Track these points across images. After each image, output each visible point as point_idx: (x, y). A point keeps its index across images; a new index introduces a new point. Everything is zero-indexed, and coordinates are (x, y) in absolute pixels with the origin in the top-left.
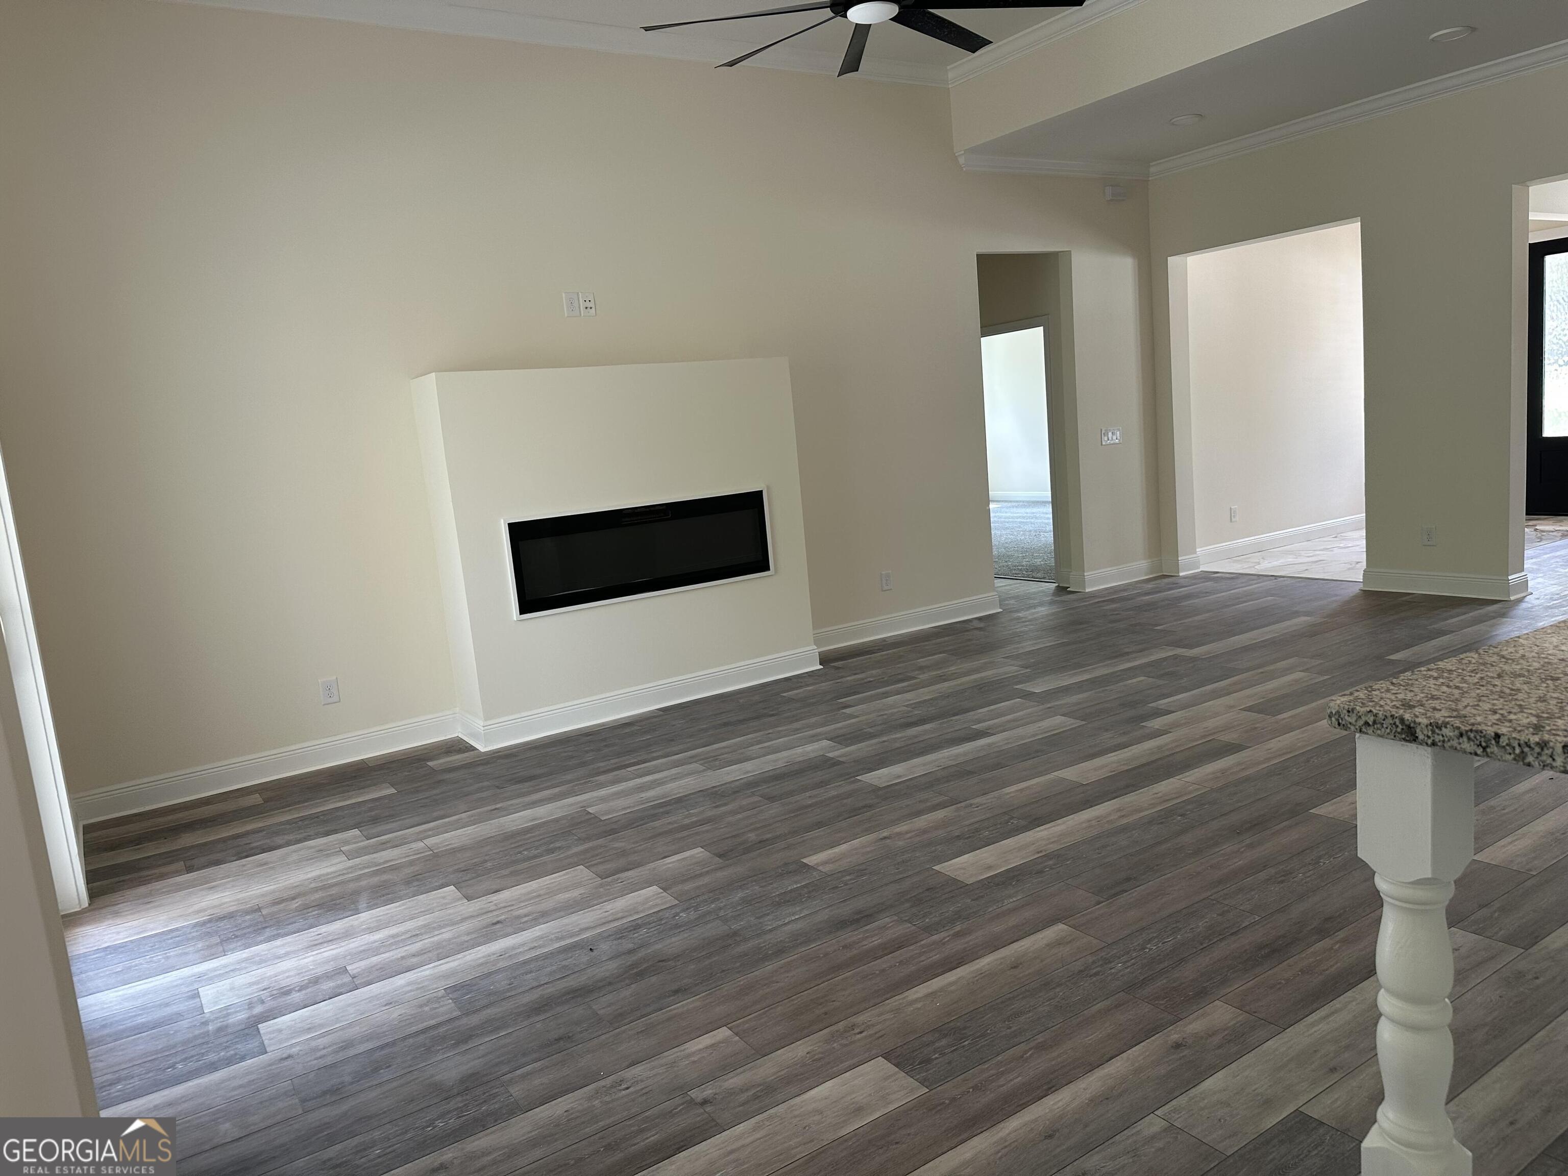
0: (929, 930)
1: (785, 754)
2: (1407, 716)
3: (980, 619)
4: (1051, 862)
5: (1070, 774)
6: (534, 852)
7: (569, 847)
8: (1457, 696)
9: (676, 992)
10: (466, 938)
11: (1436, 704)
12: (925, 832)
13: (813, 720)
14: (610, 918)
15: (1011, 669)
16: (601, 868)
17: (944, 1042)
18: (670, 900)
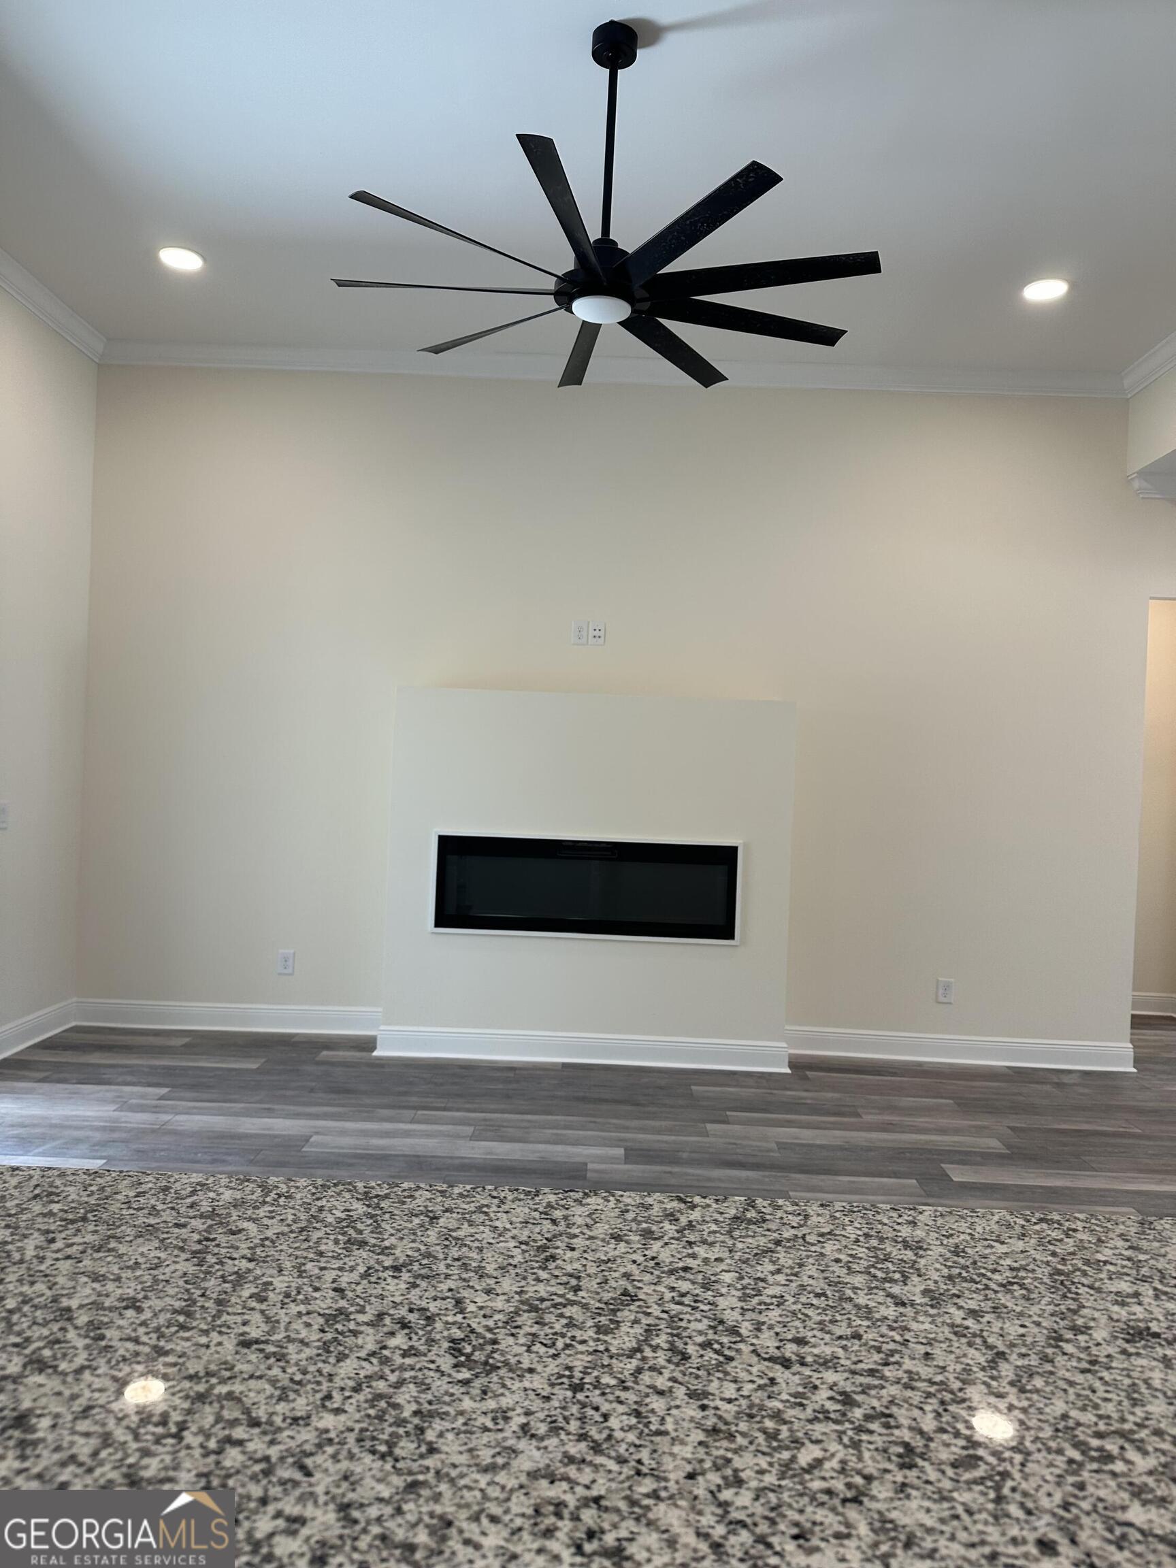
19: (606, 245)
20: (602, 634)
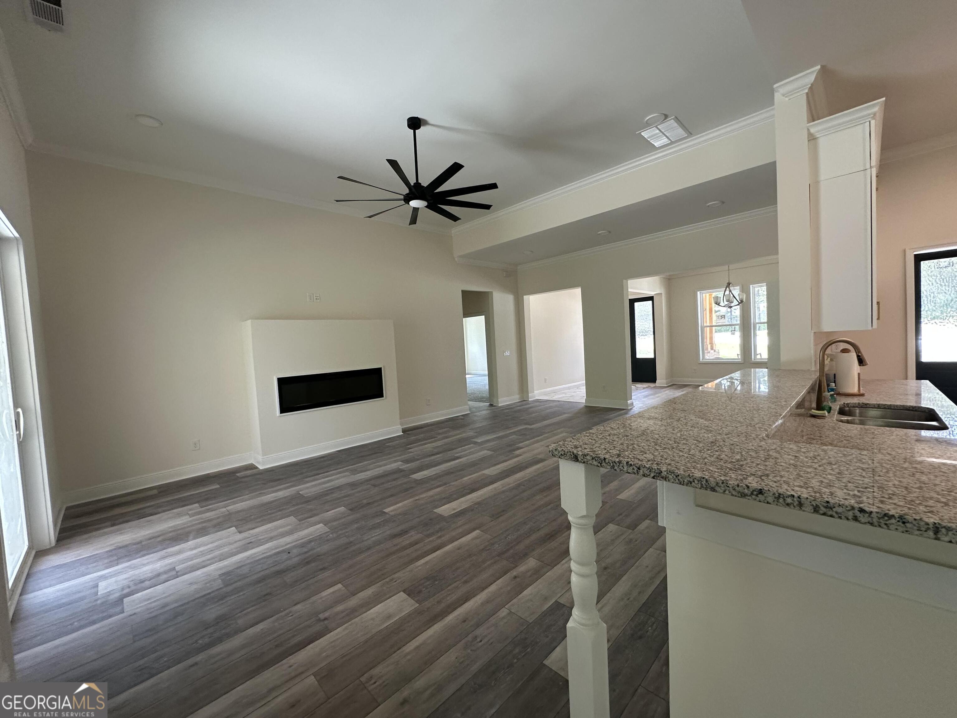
0: (428, 536)
1: (383, 468)
2: (575, 452)
3: (462, 415)
4: (476, 506)
5: (487, 472)
6: (273, 511)
7: (289, 508)
8: (594, 443)
9: (321, 569)
10: (234, 550)
11: (586, 446)
12: (432, 496)
13: (396, 454)
14: (300, 538)
15: (471, 433)
16: (299, 517)
17: (428, 583)
18: (327, 529)
19: (418, 184)
20: (319, 298)
